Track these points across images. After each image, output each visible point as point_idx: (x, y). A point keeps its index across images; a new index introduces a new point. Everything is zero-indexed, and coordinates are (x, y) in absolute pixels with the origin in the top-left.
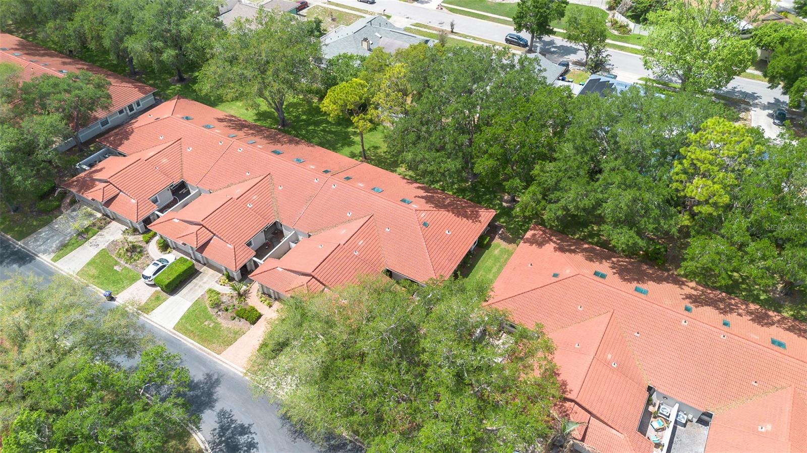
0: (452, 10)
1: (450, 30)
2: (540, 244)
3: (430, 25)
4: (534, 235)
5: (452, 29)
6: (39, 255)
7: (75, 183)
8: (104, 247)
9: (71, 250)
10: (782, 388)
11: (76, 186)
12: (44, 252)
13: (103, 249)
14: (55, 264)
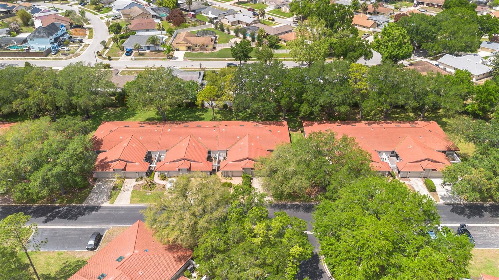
0: (191, 60)
1: (200, 67)
2: (312, 125)
3: (187, 67)
4: (306, 124)
5: (201, 67)
6: (101, 204)
7: (97, 168)
8: (132, 189)
9: (117, 196)
10: (407, 136)
11: (98, 169)
12: (103, 202)
13: (133, 190)
14: (114, 204)
